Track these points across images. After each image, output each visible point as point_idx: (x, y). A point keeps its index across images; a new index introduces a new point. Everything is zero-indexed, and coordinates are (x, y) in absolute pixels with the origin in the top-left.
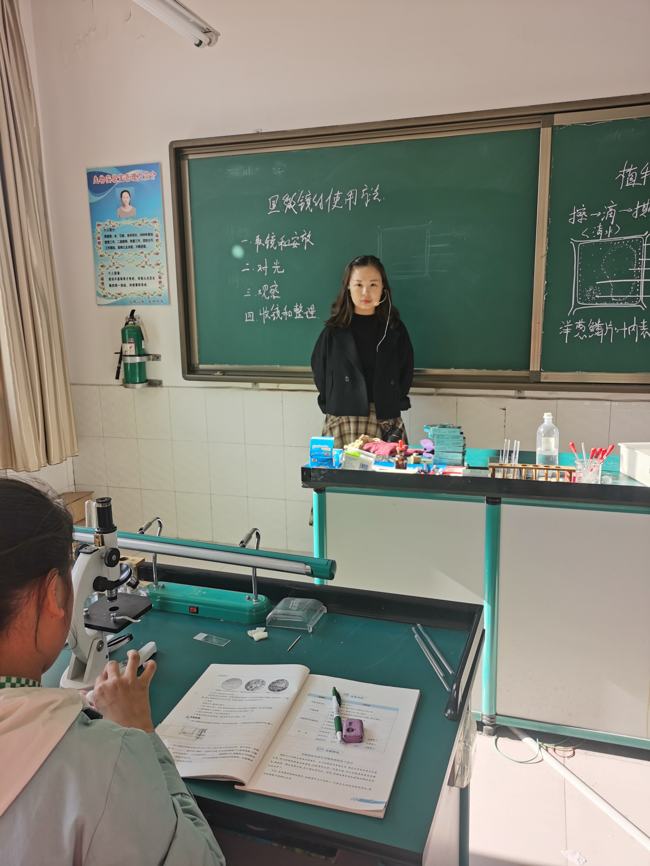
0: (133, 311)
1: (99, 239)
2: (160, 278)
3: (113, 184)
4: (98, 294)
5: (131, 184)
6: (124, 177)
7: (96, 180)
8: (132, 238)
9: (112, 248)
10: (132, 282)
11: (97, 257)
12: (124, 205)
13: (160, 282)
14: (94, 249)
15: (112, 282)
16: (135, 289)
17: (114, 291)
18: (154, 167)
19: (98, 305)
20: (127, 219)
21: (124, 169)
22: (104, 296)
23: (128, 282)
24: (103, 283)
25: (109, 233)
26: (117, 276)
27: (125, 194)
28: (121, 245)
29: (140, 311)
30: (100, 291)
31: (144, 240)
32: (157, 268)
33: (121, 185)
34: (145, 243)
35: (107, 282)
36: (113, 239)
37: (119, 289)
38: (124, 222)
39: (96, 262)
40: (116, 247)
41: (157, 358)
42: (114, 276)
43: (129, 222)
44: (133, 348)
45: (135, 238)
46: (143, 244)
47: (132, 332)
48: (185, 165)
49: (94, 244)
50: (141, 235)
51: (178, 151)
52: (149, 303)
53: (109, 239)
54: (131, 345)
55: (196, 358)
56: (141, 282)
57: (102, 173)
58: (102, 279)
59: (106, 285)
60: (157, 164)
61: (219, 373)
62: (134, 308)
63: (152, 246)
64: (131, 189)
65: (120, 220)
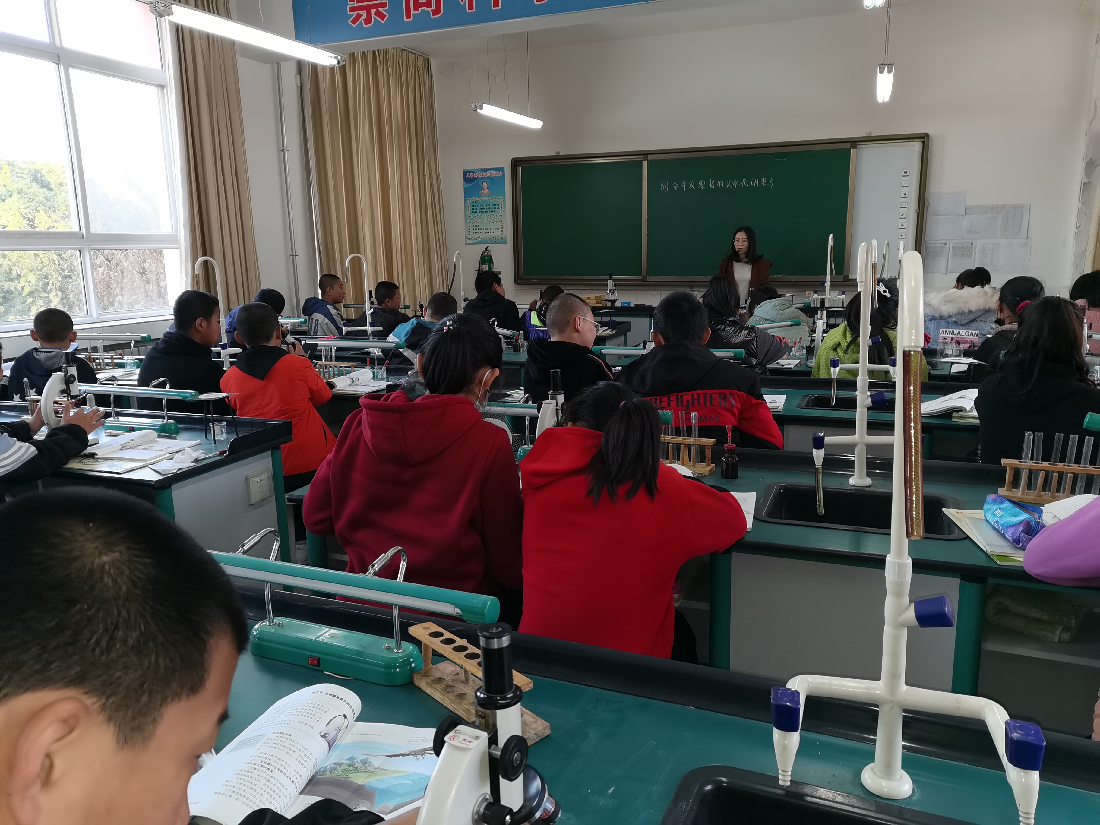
0: (488, 247)
1: (468, 207)
2: (502, 228)
3: (478, 178)
4: (466, 238)
5: (488, 178)
6: (484, 174)
7: (468, 176)
8: (487, 207)
10: (486, 231)
11: (467, 217)
12: (484, 189)
13: (502, 231)
14: (465, 212)
15: (474, 231)
16: (488, 235)
17: (476, 236)
18: (502, 169)
19: (466, 244)
20: (485, 196)
21: (485, 170)
22: (470, 239)
23: (483, 231)
24: (469, 232)
25: (474, 204)
26: (478, 228)
27: (485, 183)
28: (480, 210)
29: (492, 247)
30: (468, 236)
31: (494, 208)
32: (501, 223)
33: (482, 178)
34: (495, 210)
35: (472, 231)
36: (477, 207)
37: (478, 235)
38: (483, 198)
39: (466, 220)
40: (478, 212)
42: (476, 228)
43: (486, 198)
44: (487, 267)
45: (489, 207)
46: (493, 210)
47: (486, 259)
48: (520, 169)
49: (465, 210)
50: (493, 205)
51: (516, 162)
52: (496, 243)
53: (474, 207)
54: (485, 266)
55: (522, 272)
56: (491, 231)
57: (472, 172)
58: (469, 229)
59: (471, 233)
60: (504, 168)
61: (535, 280)
62: (488, 245)
63: (499, 211)
64: (488, 181)
65: (481, 197)
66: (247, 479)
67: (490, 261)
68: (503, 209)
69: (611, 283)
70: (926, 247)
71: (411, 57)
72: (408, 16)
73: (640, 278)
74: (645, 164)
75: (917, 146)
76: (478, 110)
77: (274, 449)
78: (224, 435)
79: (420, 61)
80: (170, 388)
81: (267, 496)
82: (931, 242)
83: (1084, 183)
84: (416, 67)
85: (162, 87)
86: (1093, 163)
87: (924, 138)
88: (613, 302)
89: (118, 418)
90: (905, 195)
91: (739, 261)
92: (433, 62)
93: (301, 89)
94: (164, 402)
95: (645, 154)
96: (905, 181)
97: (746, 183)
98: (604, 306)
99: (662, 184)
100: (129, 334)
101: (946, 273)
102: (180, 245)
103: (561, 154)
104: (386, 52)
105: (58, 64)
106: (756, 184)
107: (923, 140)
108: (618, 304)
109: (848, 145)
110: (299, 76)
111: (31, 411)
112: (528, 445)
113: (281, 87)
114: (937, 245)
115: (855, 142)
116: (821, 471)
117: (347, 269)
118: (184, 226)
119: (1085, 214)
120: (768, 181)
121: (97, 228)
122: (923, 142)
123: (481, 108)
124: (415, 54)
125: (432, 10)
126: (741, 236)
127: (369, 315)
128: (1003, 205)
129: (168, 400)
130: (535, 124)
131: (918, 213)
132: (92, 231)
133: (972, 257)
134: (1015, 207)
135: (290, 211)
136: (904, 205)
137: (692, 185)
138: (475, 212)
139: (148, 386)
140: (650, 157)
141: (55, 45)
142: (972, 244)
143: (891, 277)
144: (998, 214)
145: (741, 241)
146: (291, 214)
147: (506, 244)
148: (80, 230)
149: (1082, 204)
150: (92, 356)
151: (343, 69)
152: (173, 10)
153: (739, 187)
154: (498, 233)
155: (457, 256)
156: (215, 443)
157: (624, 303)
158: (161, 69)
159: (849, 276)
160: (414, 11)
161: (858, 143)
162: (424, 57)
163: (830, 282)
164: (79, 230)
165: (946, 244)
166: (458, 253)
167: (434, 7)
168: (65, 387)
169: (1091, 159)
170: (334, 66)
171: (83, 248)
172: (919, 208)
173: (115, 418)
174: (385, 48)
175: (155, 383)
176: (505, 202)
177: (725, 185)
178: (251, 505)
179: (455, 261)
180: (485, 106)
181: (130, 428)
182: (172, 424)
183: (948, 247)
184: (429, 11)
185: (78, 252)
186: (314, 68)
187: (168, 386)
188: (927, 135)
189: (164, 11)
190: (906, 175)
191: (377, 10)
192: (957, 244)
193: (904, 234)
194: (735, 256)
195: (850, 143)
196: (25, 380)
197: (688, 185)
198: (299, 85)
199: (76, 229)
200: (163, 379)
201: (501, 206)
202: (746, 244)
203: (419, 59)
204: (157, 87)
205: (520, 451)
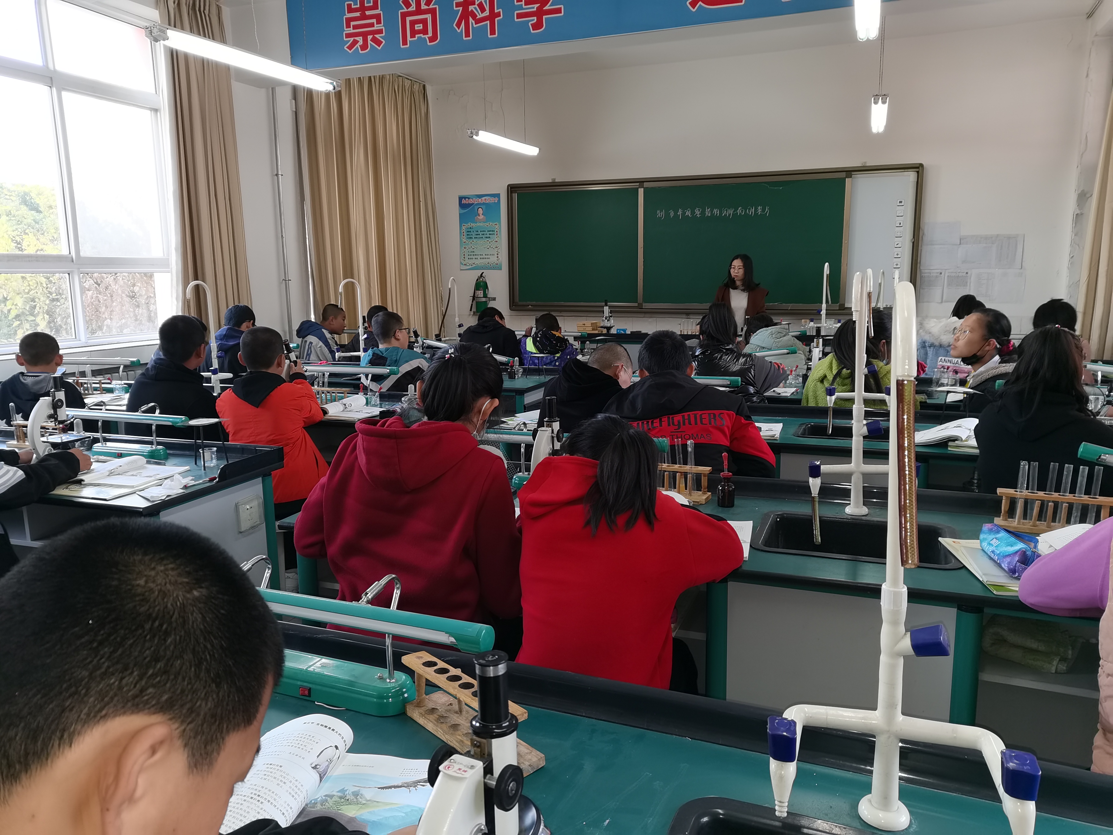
0: (483, 273)
1: (464, 233)
2: (498, 254)
3: (473, 204)
4: (461, 263)
6: (480, 200)
7: (464, 201)
8: (483, 233)
9: (472, 238)
10: (482, 257)
11: (461, 243)
12: (479, 215)
13: (498, 257)
14: (460, 238)
15: (470, 257)
16: (482, 261)
17: (471, 262)
18: (498, 196)
19: (461, 270)
20: (480, 222)
21: (480, 196)
22: (465, 265)
23: (479, 257)
24: (464, 257)
25: (470, 230)
26: (473, 253)
27: (480, 209)
28: (476, 236)
29: (486, 273)
30: (463, 262)
31: (490, 234)
32: (496, 249)
35: (467, 257)
36: (472, 233)
37: (474, 261)
38: (478, 224)
39: (461, 246)
41: (494, 299)
42: (471, 254)
43: (481, 224)
44: (482, 293)
45: (484, 233)
46: (489, 236)
47: (481, 285)
48: (515, 196)
49: (460, 235)
50: (488, 231)
51: (512, 189)
52: (491, 269)
53: (469, 233)
54: (480, 291)
55: (517, 299)
56: (486, 257)
57: (467, 198)
58: (464, 255)
59: (466, 259)
60: (499, 194)
61: (530, 306)
62: (483, 271)
63: (494, 237)
64: (484, 207)
65: (476, 223)
66: (237, 506)
67: (485, 287)
68: (498, 235)
69: (606, 309)
70: (921, 277)
71: (407, 83)
72: (405, 43)
73: (636, 305)
74: (641, 191)
75: (911, 176)
76: (474, 137)
77: (265, 475)
78: (214, 461)
79: (416, 87)
80: (160, 413)
81: (257, 523)
82: (926, 271)
83: (1077, 214)
84: (412, 93)
85: (156, 110)
86: (1085, 195)
87: (918, 168)
88: (609, 328)
89: (106, 444)
90: (900, 224)
91: (735, 288)
92: (428, 88)
93: (296, 114)
94: (154, 428)
95: (641, 182)
96: (900, 211)
97: (742, 211)
98: (600, 333)
99: (658, 212)
100: (118, 359)
101: (942, 302)
102: (172, 269)
103: (556, 181)
104: (382, 78)
105: (51, 87)
106: (752, 213)
107: (917, 170)
108: (613, 331)
109: (844, 175)
110: (294, 101)
111: (17, 436)
112: (523, 473)
113: (275, 112)
114: (932, 274)
115: (849, 172)
116: (817, 499)
117: (341, 294)
118: (176, 250)
119: (1079, 246)
120: (763, 210)
121: (86, 252)
122: (918, 172)
123: (477, 135)
124: (411, 80)
125: (428, 37)
126: (737, 263)
127: (362, 340)
128: (998, 235)
129: (158, 426)
130: (532, 151)
131: (913, 243)
132: (82, 254)
133: (967, 286)
134: (1009, 238)
135: (284, 236)
136: (899, 234)
137: (688, 213)
138: (471, 238)
139: (137, 411)
140: (646, 185)
141: (48, 68)
142: (967, 273)
143: (887, 305)
144: (993, 244)
145: (737, 268)
146: (284, 239)
147: (501, 270)
148: (70, 253)
149: (1075, 235)
150: (80, 381)
151: (338, 95)
152: (168, 35)
153: (735, 215)
154: (493, 259)
155: (452, 281)
156: (205, 469)
157: (620, 330)
158: (155, 93)
159: (844, 304)
160: (411, 37)
161: (853, 173)
162: (420, 83)
163: (826, 310)
164: (68, 253)
165: (941, 273)
166: (453, 279)
167: (430, 34)
168: (52, 412)
169: (1083, 191)
170: (330, 91)
171: (72, 272)
172: (914, 237)
173: (102, 444)
174: (381, 74)
175: (144, 408)
176: (500, 228)
177: (721, 213)
178: (241, 532)
179: (450, 287)
180: (481, 132)
181: (118, 454)
182: (160, 450)
183: (943, 278)
184: (425, 38)
185: (67, 275)
186: (310, 94)
187: (158, 411)
188: (921, 165)
189: (159, 35)
190: (901, 204)
191: (374, 36)
192: (953, 274)
193: (899, 264)
194: (731, 284)
195: (845, 173)
196: (11, 404)
197: (684, 213)
198: (294, 110)
199: (65, 252)
200: (153, 404)
201: (497, 232)
202: (742, 271)
203: (415, 86)
204: (151, 111)
205: (515, 478)
